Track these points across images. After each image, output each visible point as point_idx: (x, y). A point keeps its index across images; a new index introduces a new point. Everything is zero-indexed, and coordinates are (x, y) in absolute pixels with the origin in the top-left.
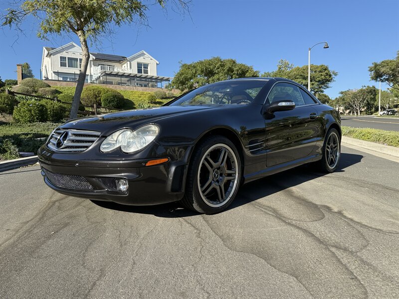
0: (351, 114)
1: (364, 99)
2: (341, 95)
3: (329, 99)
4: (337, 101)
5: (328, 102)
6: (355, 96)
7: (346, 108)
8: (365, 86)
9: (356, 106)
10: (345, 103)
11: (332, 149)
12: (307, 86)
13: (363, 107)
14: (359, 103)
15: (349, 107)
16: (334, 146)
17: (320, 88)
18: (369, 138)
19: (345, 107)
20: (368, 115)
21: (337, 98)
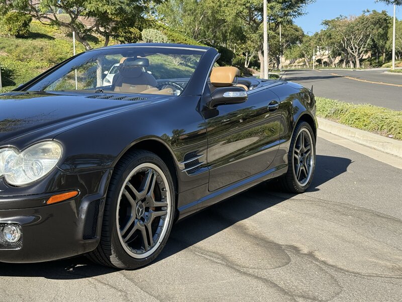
0: (344, 65)
1: (367, 37)
2: (324, 28)
3: (303, 35)
4: (319, 38)
5: (301, 42)
6: (351, 30)
7: (335, 54)
8: (368, 11)
9: (352, 49)
10: (333, 43)
11: (302, 155)
12: (261, 10)
13: (366, 52)
14: (358, 45)
15: (340, 51)
16: (305, 150)
17: (285, 15)
18: (366, 125)
19: (333, 51)
20: (374, 67)
21: (316, 34)
